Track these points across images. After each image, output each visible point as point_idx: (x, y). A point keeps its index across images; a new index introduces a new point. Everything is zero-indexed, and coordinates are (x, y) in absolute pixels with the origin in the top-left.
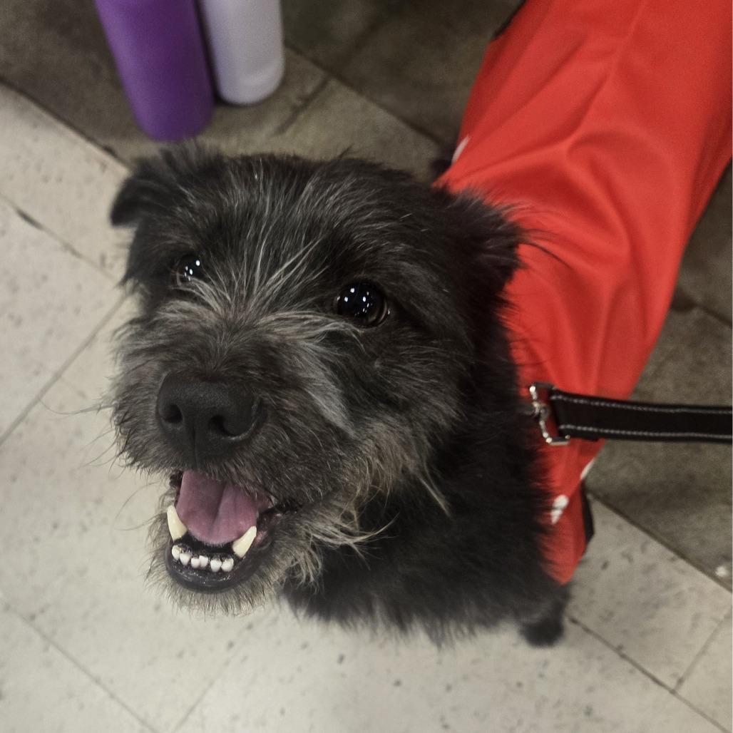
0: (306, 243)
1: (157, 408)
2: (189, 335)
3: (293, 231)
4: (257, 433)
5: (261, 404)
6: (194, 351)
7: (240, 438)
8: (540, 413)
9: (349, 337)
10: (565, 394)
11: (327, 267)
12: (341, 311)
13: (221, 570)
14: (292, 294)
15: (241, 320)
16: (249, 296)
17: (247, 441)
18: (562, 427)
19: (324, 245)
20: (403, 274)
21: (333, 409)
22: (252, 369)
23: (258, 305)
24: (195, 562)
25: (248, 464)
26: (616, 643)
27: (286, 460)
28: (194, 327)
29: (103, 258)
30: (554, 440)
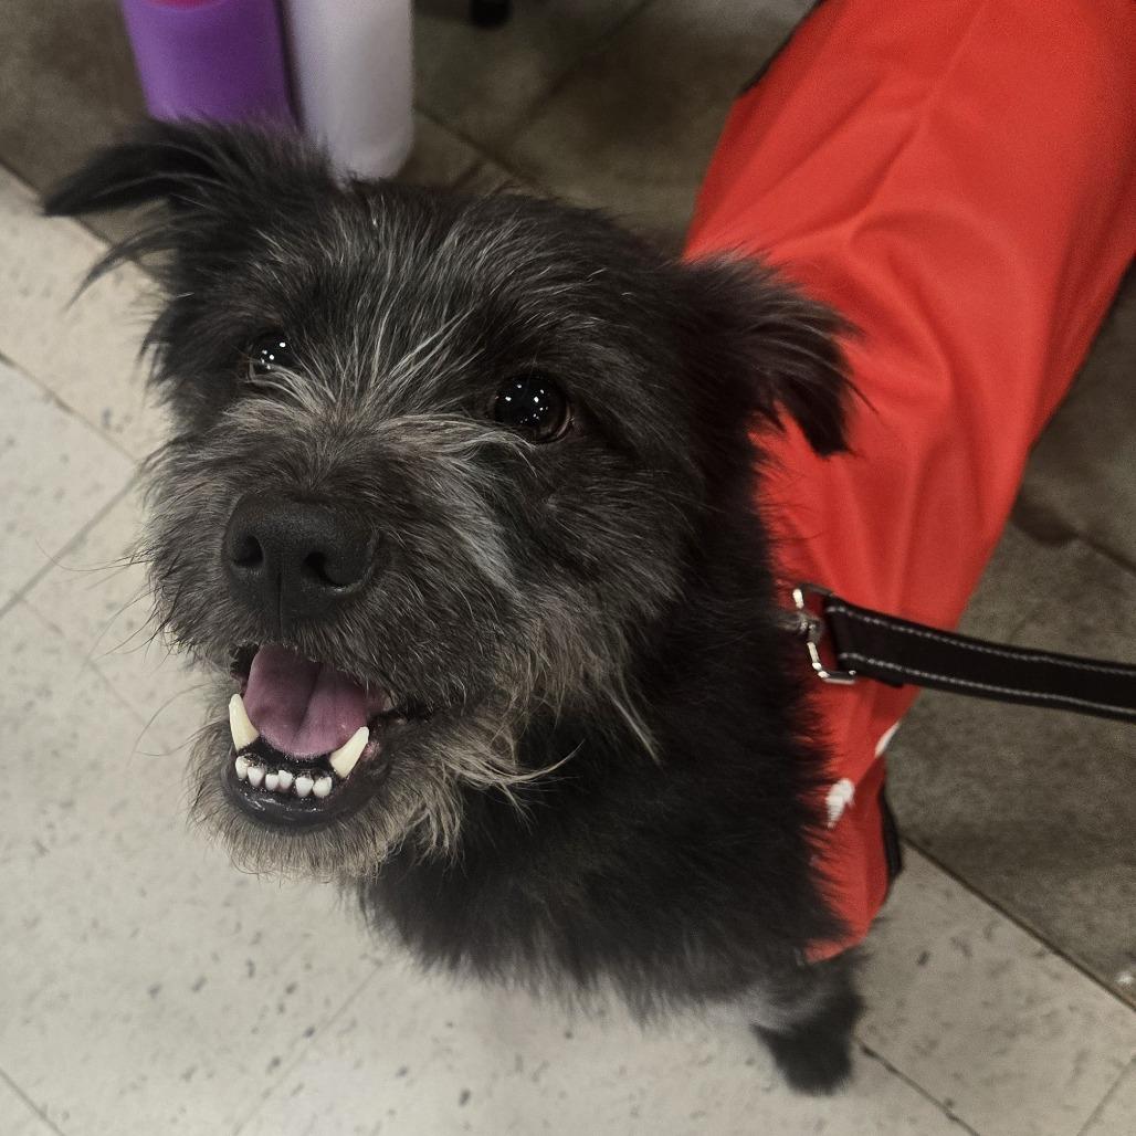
0: (448, 318)
1: (224, 545)
2: (274, 440)
3: (431, 300)
4: (374, 585)
5: (382, 540)
6: (283, 464)
7: (349, 589)
8: (808, 629)
9: (514, 455)
10: (849, 606)
11: (481, 351)
12: (500, 416)
13: (312, 793)
14: (427, 390)
15: (352, 423)
16: (362, 390)
17: (360, 596)
18: (845, 656)
19: (475, 319)
20: (595, 361)
21: (488, 555)
22: (368, 488)
23: (377, 401)
24: (272, 781)
25: (359, 631)
26: (943, 1093)
27: (416, 629)
28: (283, 432)
29: (107, 415)
30: (832, 676)
